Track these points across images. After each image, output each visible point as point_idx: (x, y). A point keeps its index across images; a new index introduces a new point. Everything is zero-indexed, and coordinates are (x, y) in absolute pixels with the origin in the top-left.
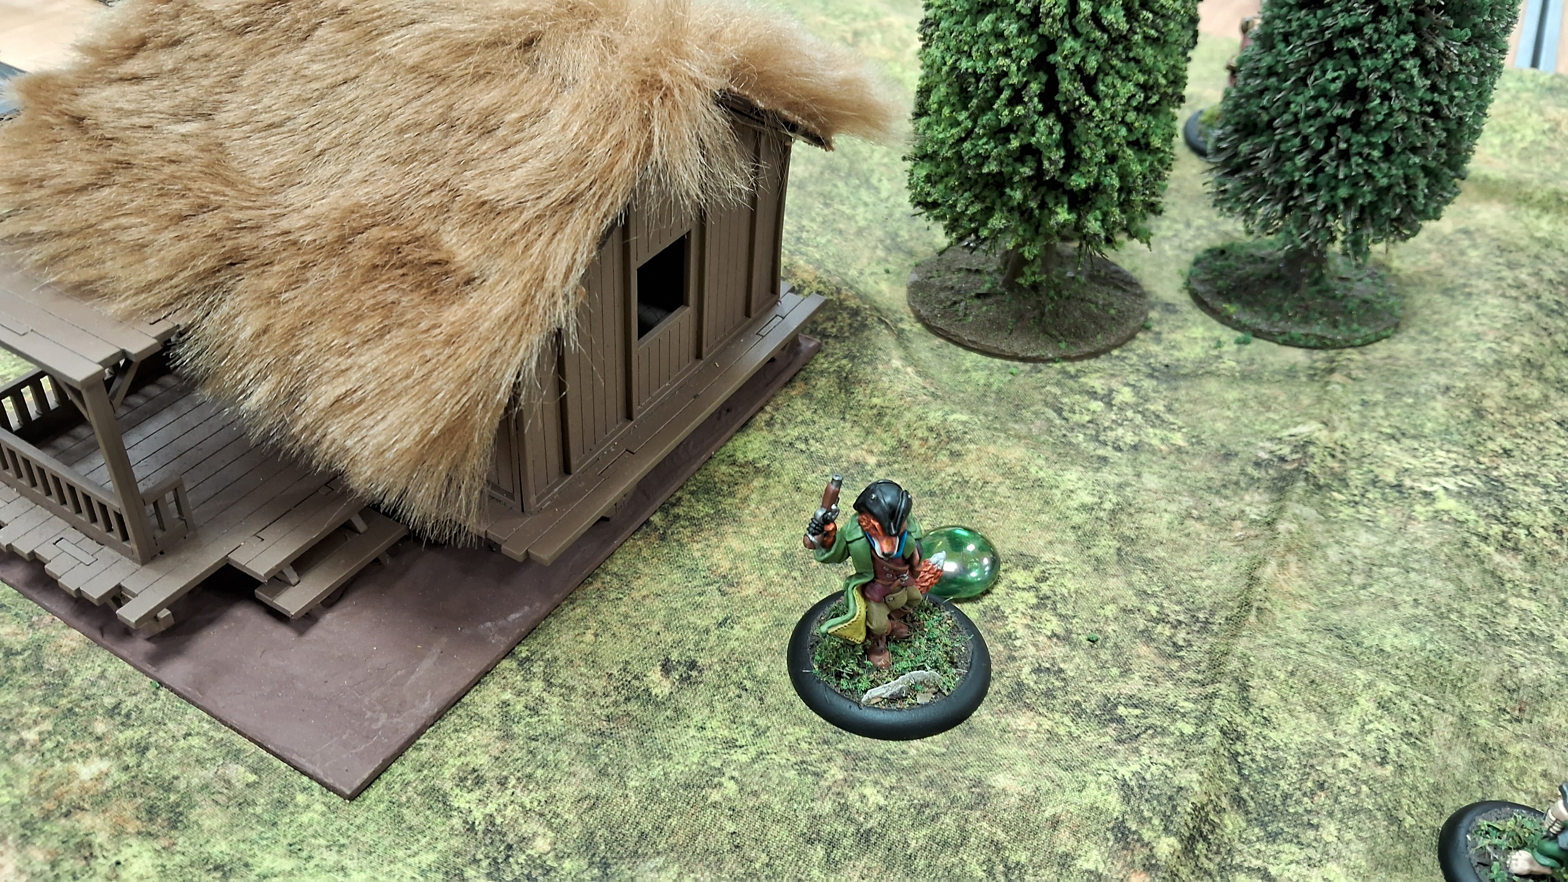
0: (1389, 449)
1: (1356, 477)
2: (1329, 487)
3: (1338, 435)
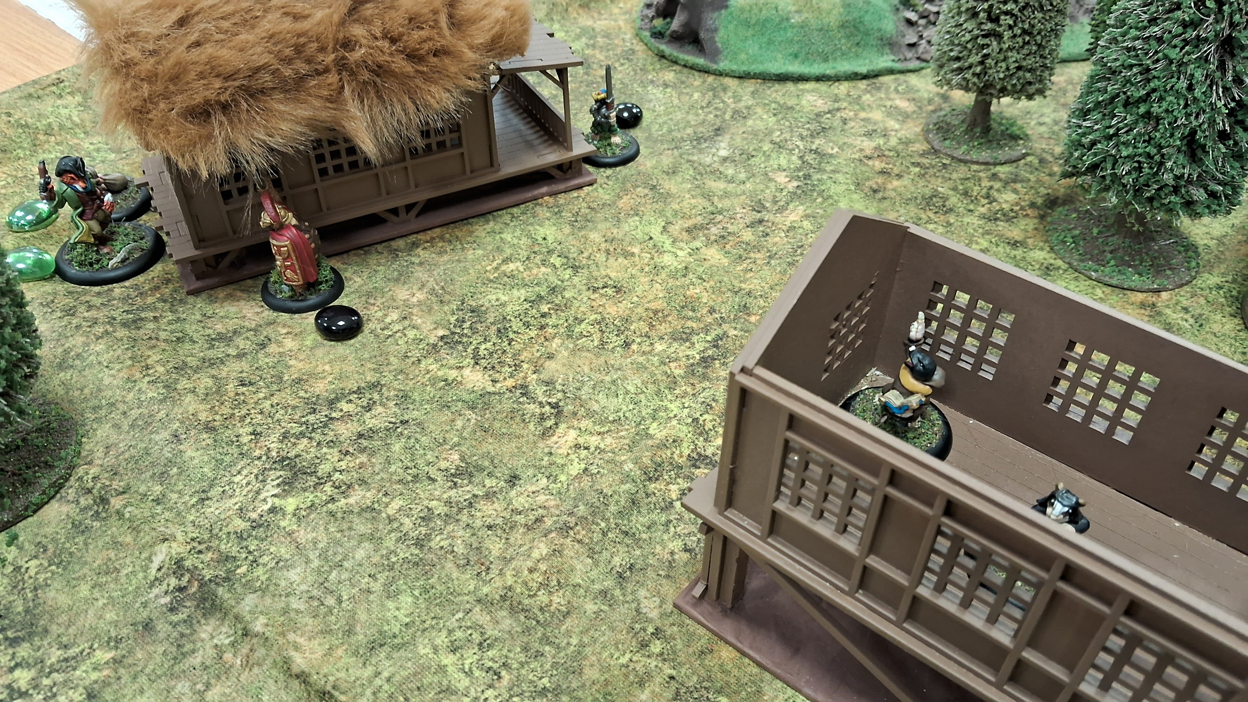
0: (213, 510)
2: (230, 571)
3: (180, 537)
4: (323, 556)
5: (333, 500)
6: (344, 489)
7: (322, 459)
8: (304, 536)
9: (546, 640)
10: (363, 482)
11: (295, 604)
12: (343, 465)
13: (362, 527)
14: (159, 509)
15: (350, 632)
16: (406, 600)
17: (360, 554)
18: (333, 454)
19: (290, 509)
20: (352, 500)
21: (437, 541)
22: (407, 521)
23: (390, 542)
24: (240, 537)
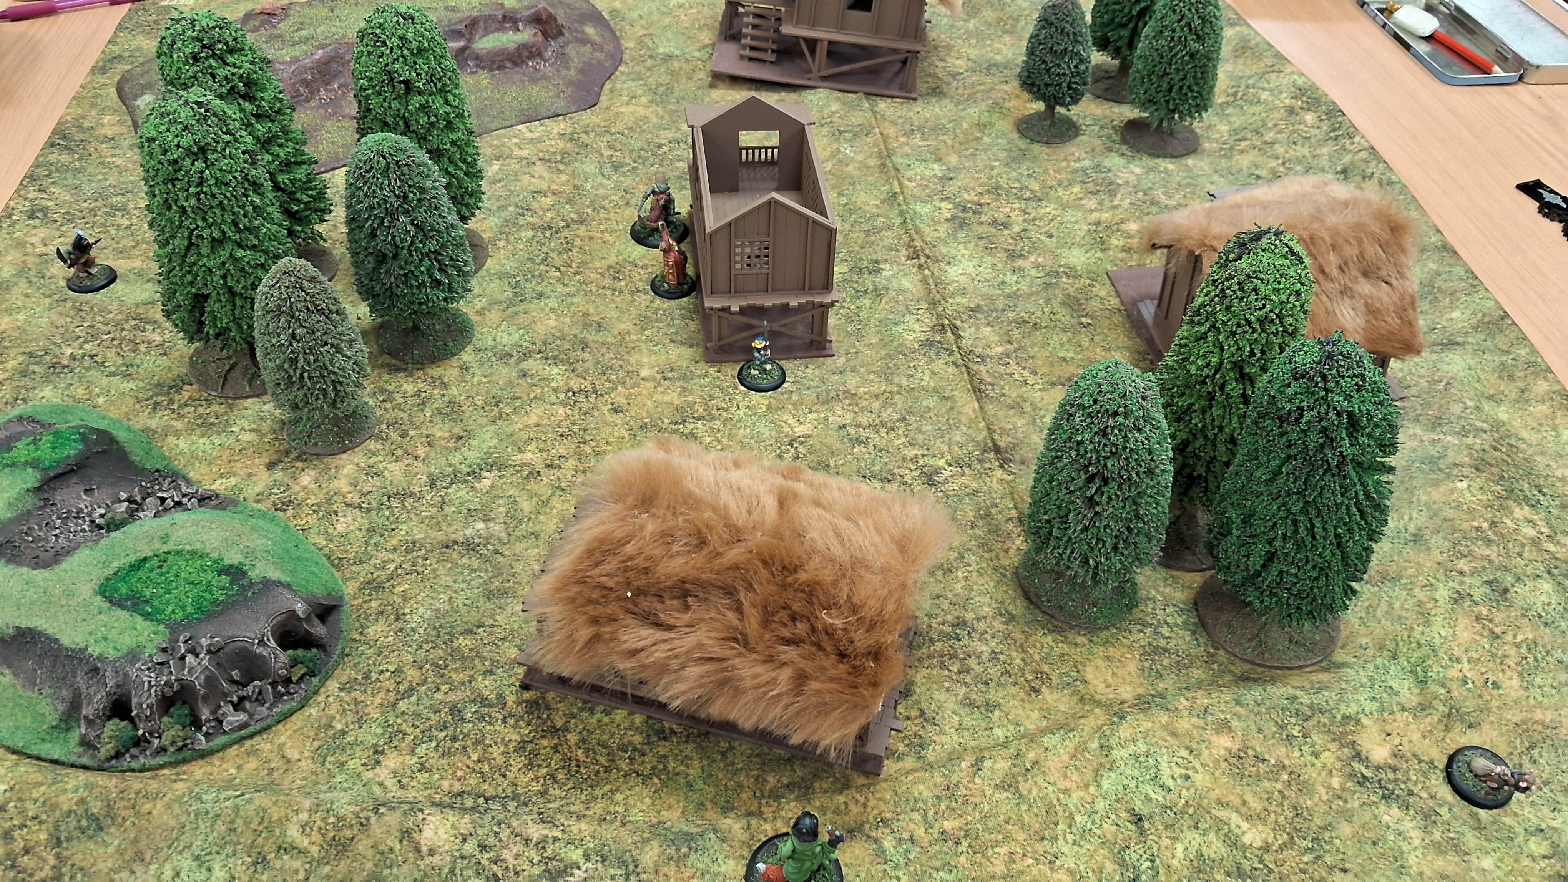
0: (974, 485)
1: (976, 465)
2: (982, 454)
3: (995, 481)
4: (943, 436)
5: (923, 456)
6: (915, 459)
7: (913, 478)
8: (945, 448)
9: (889, 368)
10: (904, 459)
11: (965, 429)
12: (907, 472)
13: (920, 437)
14: (998, 501)
15: (952, 408)
16: (925, 403)
17: (929, 428)
18: (908, 479)
19: (943, 461)
20: (915, 452)
21: (896, 416)
22: (900, 432)
23: (915, 425)
24: (970, 466)
